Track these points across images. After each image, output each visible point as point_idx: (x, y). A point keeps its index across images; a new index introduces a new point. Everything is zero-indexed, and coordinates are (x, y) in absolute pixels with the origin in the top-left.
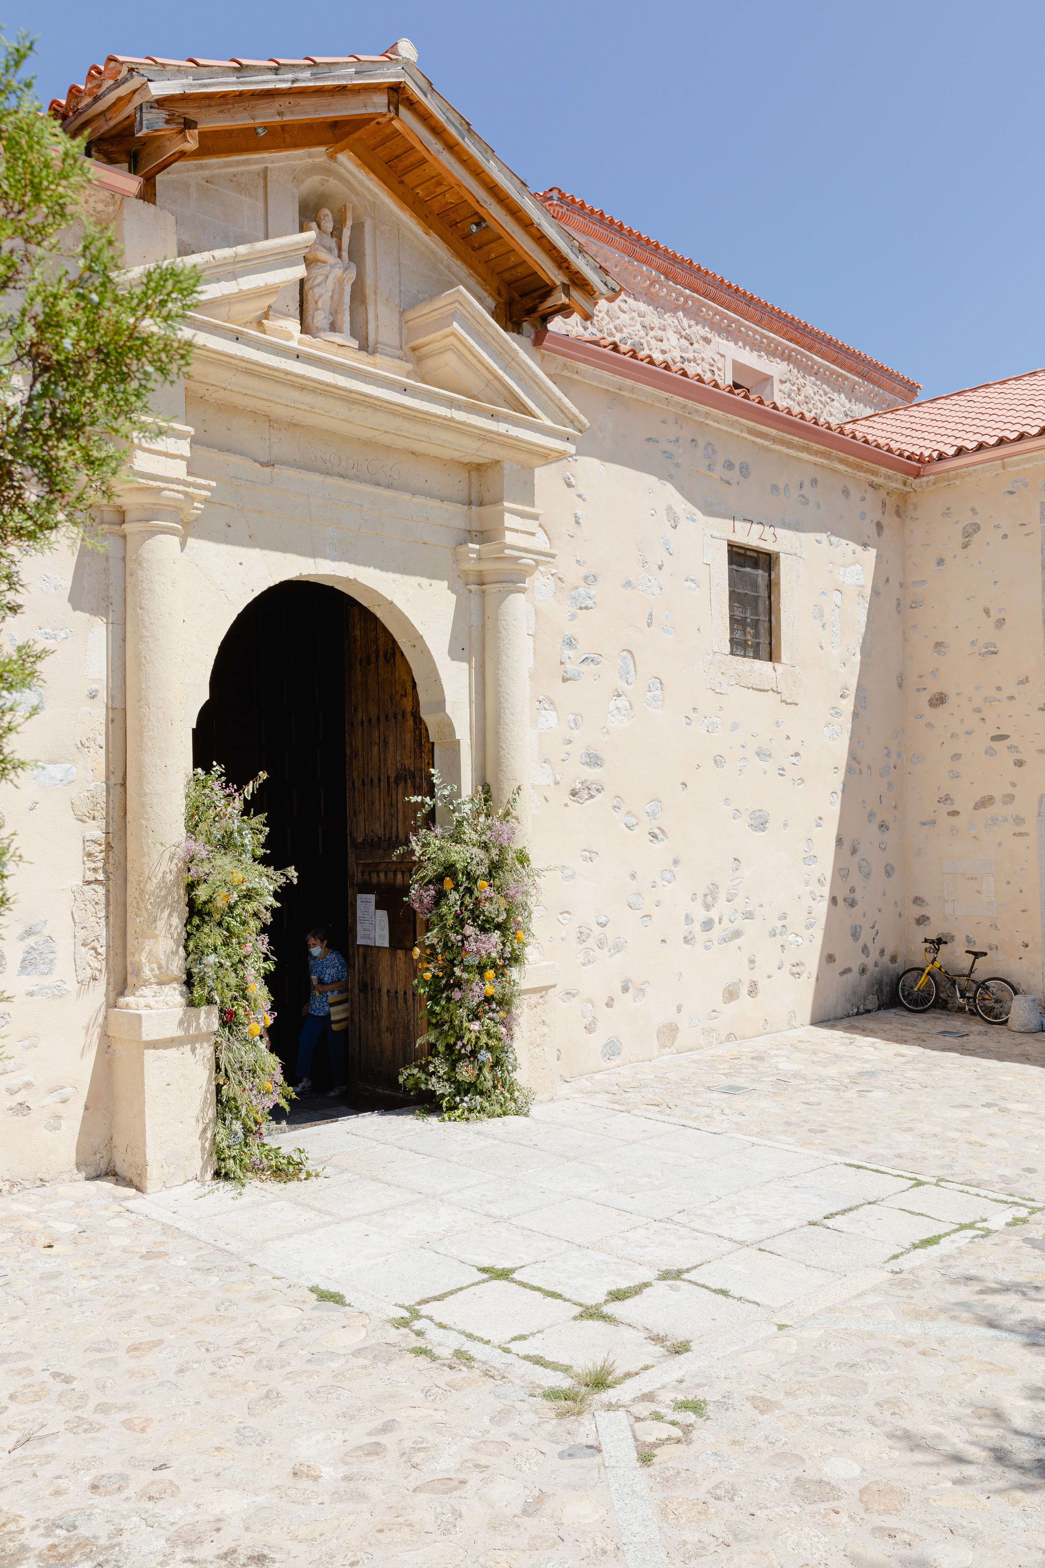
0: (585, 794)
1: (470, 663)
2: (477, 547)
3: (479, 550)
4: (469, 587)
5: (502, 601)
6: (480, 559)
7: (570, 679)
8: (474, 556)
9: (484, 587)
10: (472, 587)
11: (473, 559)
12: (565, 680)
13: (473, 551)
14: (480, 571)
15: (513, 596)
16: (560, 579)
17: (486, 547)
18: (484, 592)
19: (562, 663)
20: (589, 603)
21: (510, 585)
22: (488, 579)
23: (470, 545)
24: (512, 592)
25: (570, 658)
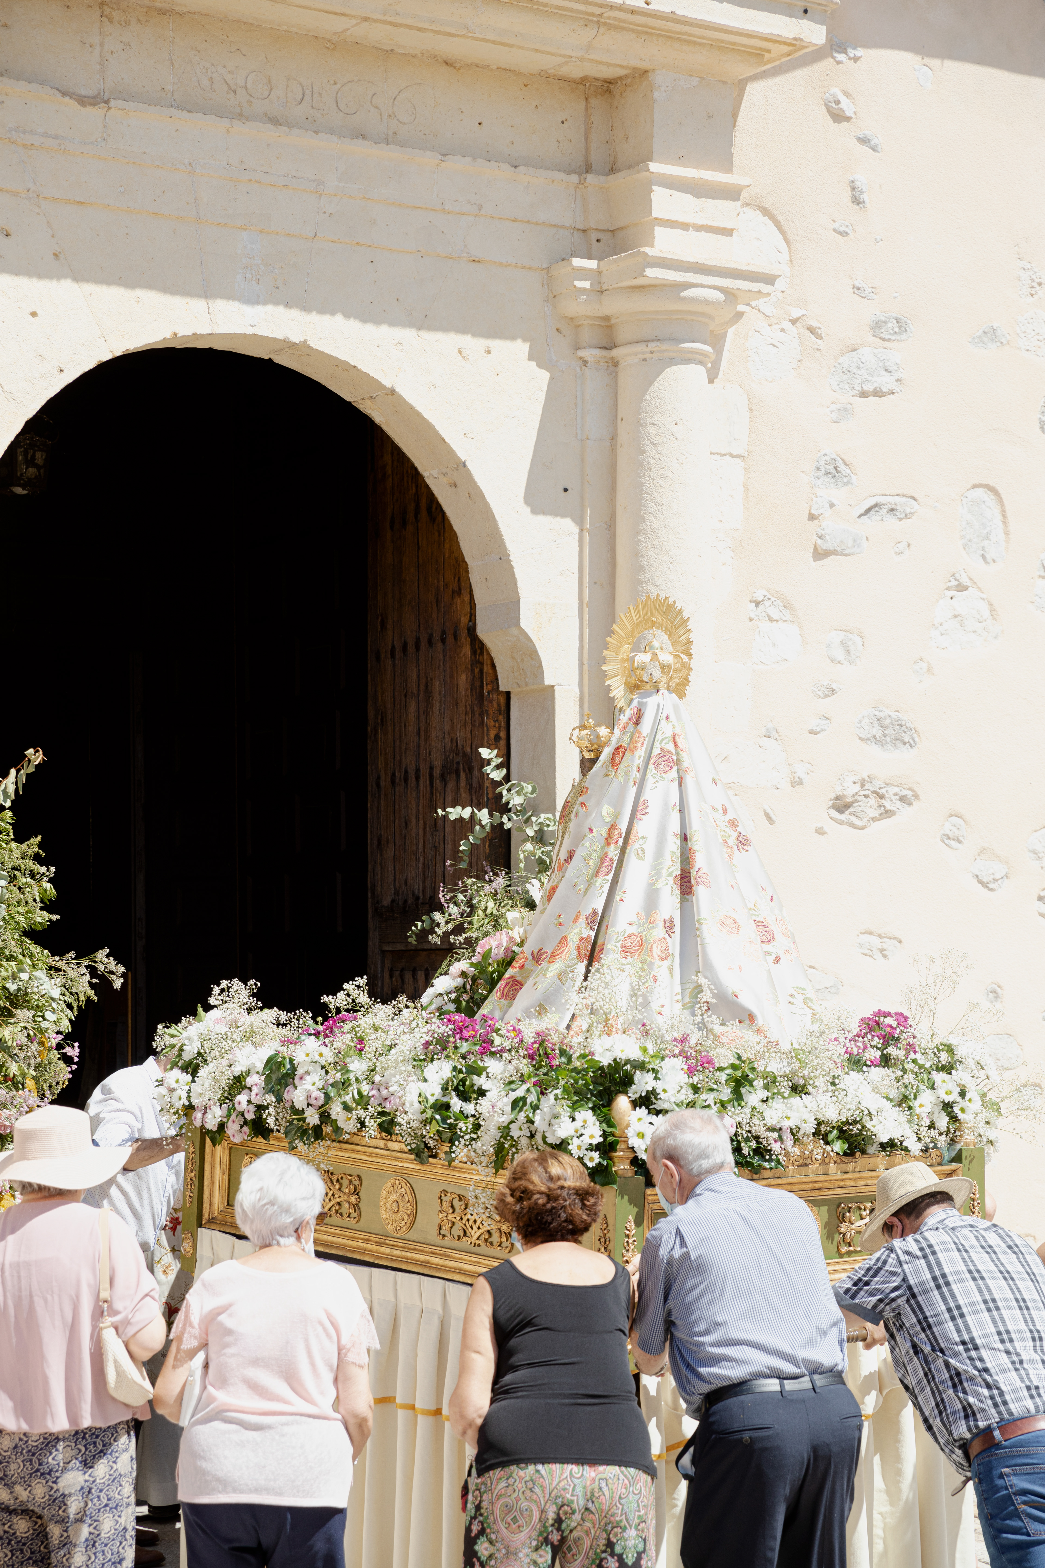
0: (870, 807)
1: (579, 521)
2: (592, 264)
3: (599, 272)
4: (581, 353)
5: (649, 382)
6: (600, 292)
7: (835, 552)
8: (586, 284)
9: (615, 352)
10: (587, 354)
11: (583, 291)
12: (820, 554)
13: (583, 274)
14: (607, 318)
15: (673, 373)
16: (812, 330)
17: (614, 265)
18: (616, 364)
19: (812, 517)
20: (886, 382)
21: (665, 346)
22: (622, 334)
23: (577, 262)
24: (672, 362)
25: (832, 505)
